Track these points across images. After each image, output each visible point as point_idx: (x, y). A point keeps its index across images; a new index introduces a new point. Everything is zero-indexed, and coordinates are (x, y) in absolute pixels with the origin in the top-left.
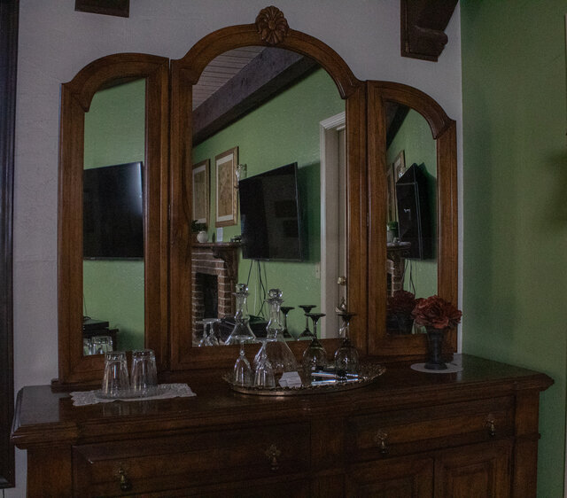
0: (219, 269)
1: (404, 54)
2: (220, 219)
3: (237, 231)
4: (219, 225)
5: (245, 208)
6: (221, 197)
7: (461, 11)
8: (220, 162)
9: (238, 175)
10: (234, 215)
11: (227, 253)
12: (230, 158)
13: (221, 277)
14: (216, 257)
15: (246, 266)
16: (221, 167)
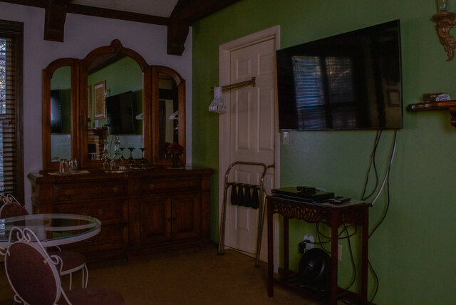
0: (96, 140)
1: (168, 53)
2: (96, 116)
3: (106, 122)
4: (96, 119)
5: (109, 111)
6: (97, 105)
7: (193, 33)
8: (96, 87)
9: (106, 94)
10: (104, 114)
11: (101, 133)
12: (101, 86)
13: (97, 144)
14: (95, 135)
15: (110, 138)
16: (97, 90)
